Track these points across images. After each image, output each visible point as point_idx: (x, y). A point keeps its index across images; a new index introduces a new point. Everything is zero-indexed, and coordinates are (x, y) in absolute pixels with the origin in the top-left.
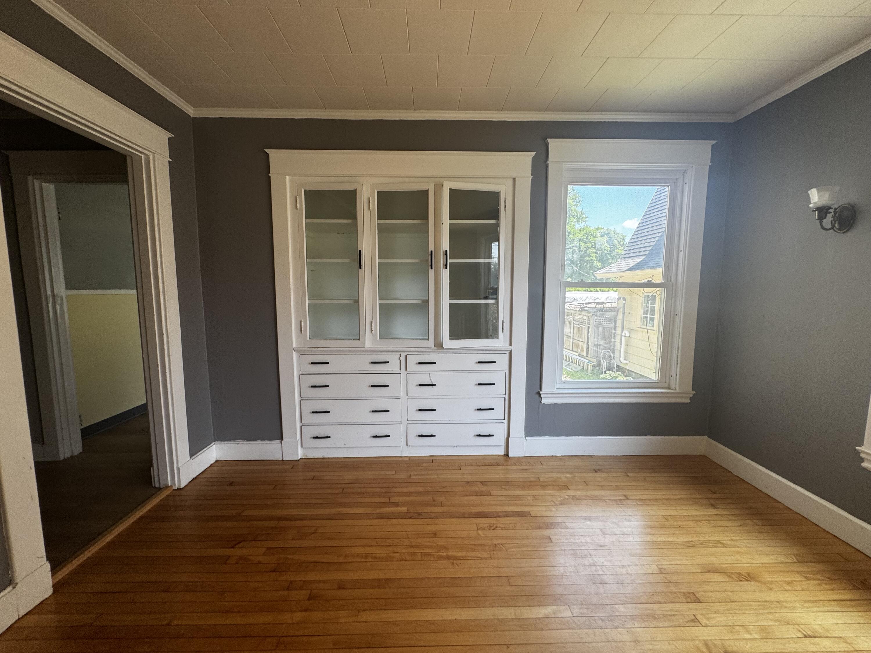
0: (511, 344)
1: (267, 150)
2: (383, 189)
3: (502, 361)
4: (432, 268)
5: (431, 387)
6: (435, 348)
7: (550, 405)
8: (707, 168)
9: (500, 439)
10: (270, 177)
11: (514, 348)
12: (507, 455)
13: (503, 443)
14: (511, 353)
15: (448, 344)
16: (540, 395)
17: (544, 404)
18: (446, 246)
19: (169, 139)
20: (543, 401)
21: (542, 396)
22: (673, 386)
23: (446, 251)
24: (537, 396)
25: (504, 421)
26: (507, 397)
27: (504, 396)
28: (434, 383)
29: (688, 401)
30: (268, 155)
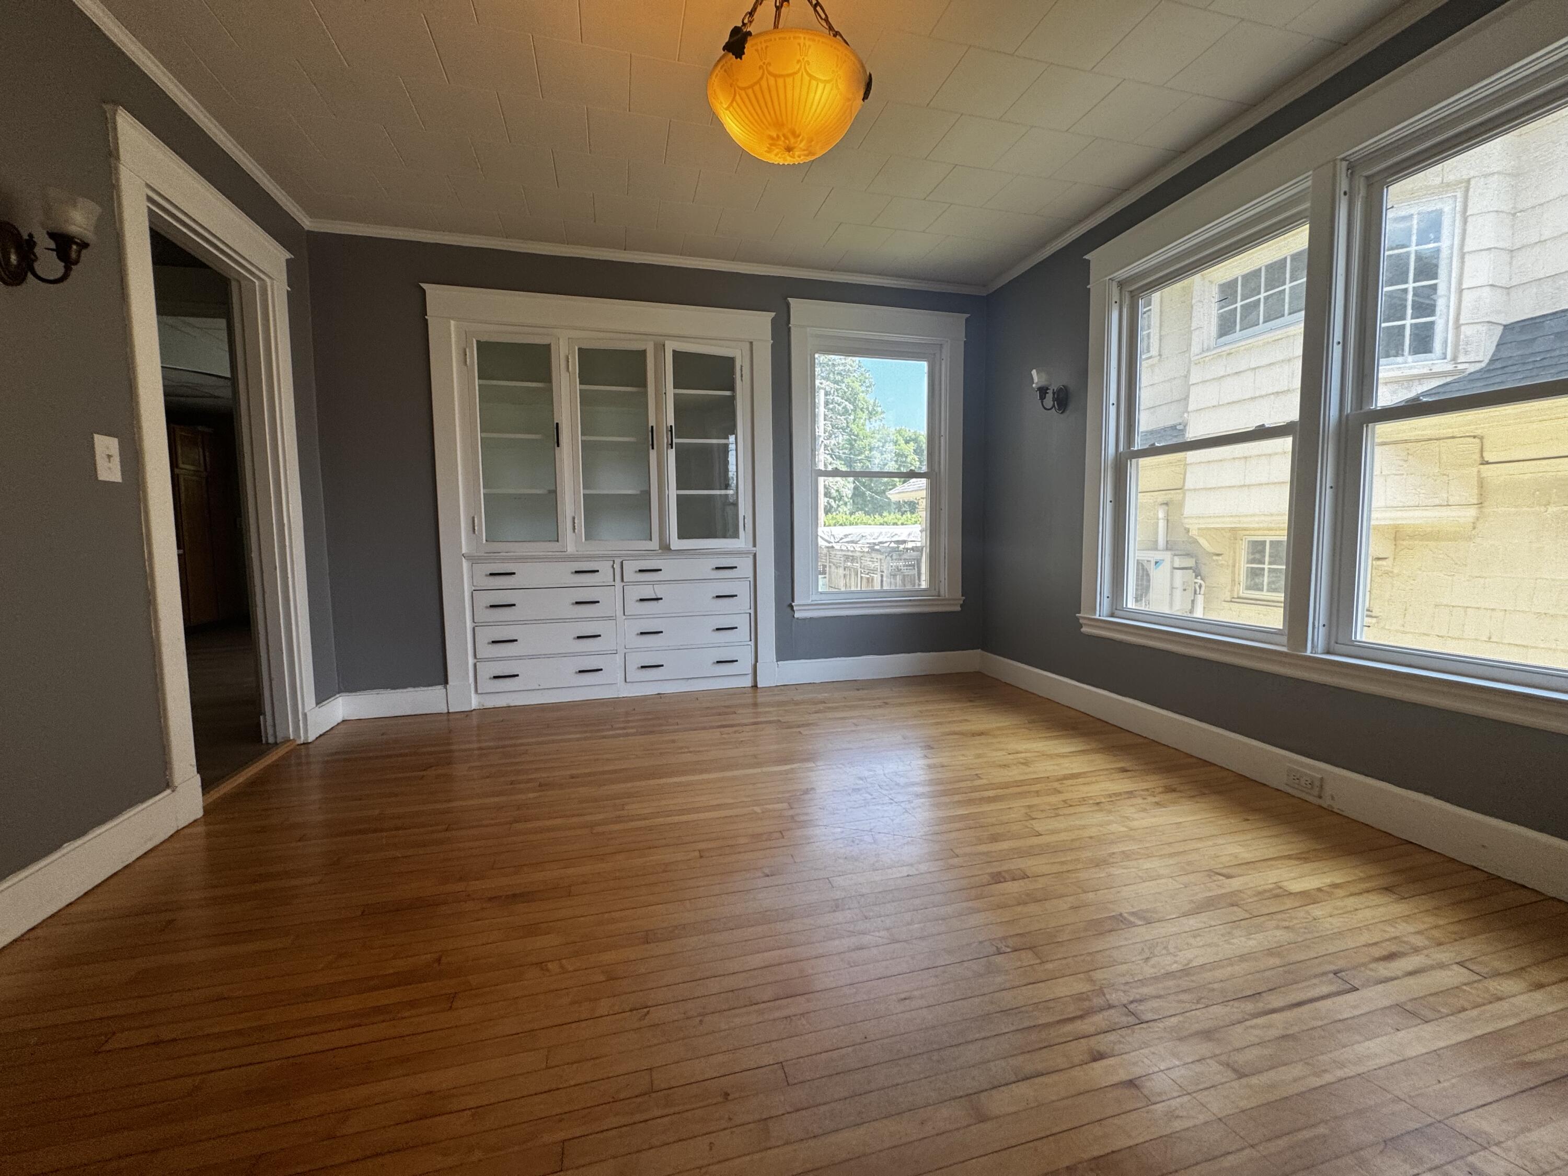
0: (755, 545)
1: (423, 285)
2: (586, 345)
3: (745, 566)
4: (653, 448)
5: (655, 602)
6: (660, 551)
7: (805, 619)
8: (963, 343)
9: (745, 665)
10: (427, 320)
11: (758, 550)
12: (755, 686)
13: (750, 670)
14: (755, 555)
15: (676, 543)
16: (791, 607)
17: (798, 619)
18: (671, 422)
19: (287, 260)
20: (796, 615)
21: (795, 608)
22: (942, 593)
23: (671, 426)
24: (789, 609)
25: (750, 643)
26: (752, 611)
27: (749, 611)
28: (659, 597)
29: (958, 609)
30: (424, 291)
